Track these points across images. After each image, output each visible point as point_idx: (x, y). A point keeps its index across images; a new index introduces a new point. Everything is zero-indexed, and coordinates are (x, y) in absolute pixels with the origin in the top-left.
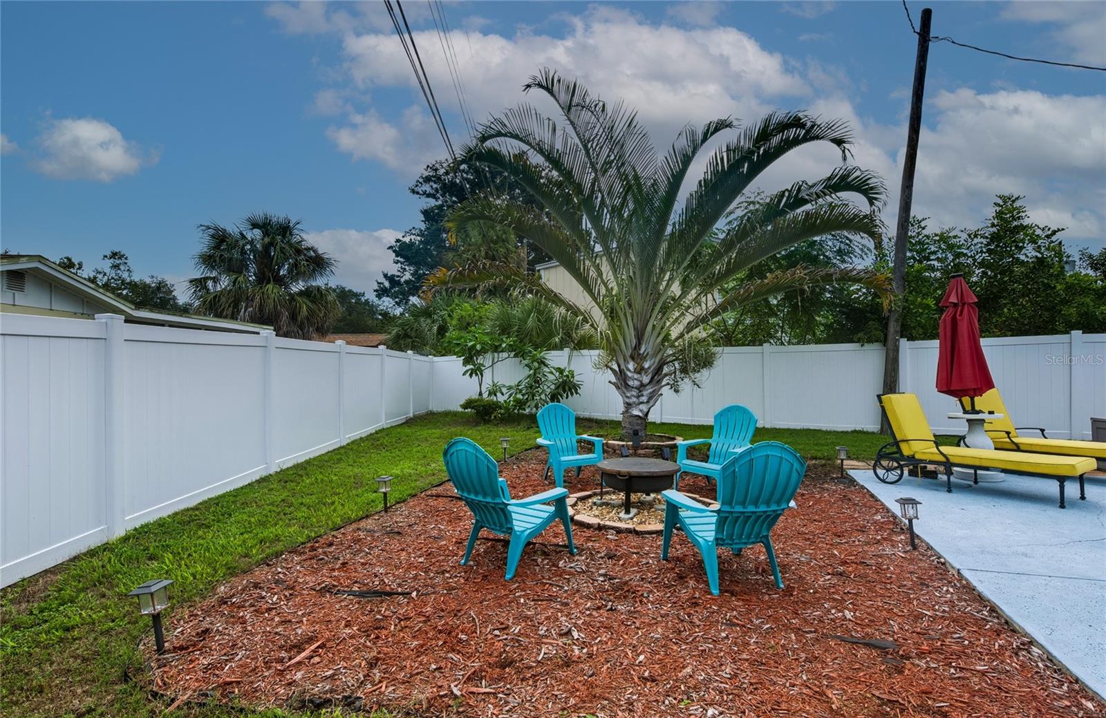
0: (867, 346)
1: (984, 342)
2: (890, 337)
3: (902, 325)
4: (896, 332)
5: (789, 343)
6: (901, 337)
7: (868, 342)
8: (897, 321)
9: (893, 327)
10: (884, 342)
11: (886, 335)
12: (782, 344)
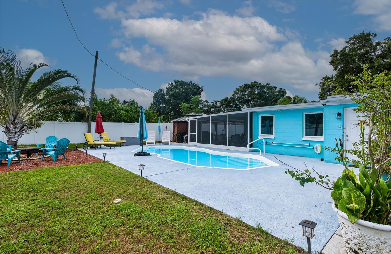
0: (84, 123)
1: (103, 123)
2: (89, 121)
3: (92, 119)
4: (90, 120)
5: (63, 121)
6: (92, 121)
7: (84, 122)
8: (91, 118)
9: (90, 119)
10: (88, 122)
11: (88, 121)
12: (61, 121)
